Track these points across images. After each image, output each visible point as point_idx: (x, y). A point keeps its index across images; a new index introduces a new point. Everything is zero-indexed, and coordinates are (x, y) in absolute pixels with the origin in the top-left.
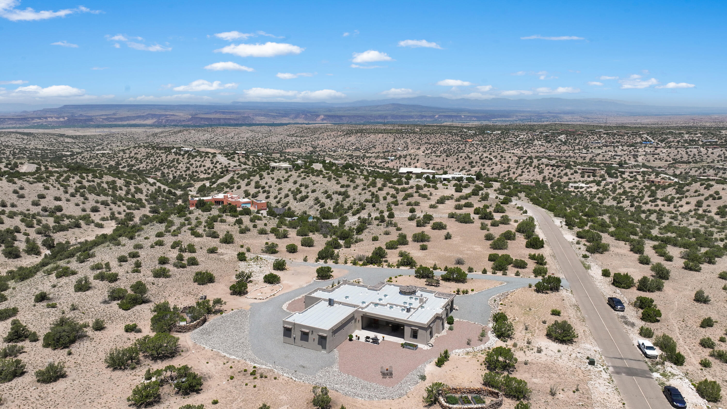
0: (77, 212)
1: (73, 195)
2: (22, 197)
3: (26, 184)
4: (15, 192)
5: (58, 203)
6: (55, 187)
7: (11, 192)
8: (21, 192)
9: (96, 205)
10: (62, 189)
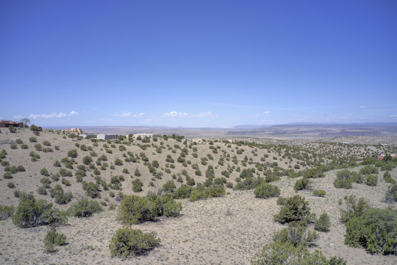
0: (286, 167)
1: (284, 157)
2: (256, 155)
3: (258, 149)
4: (253, 152)
5: (275, 161)
6: (273, 152)
7: (251, 152)
8: (256, 152)
9: (297, 164)
10: (277, 153)
